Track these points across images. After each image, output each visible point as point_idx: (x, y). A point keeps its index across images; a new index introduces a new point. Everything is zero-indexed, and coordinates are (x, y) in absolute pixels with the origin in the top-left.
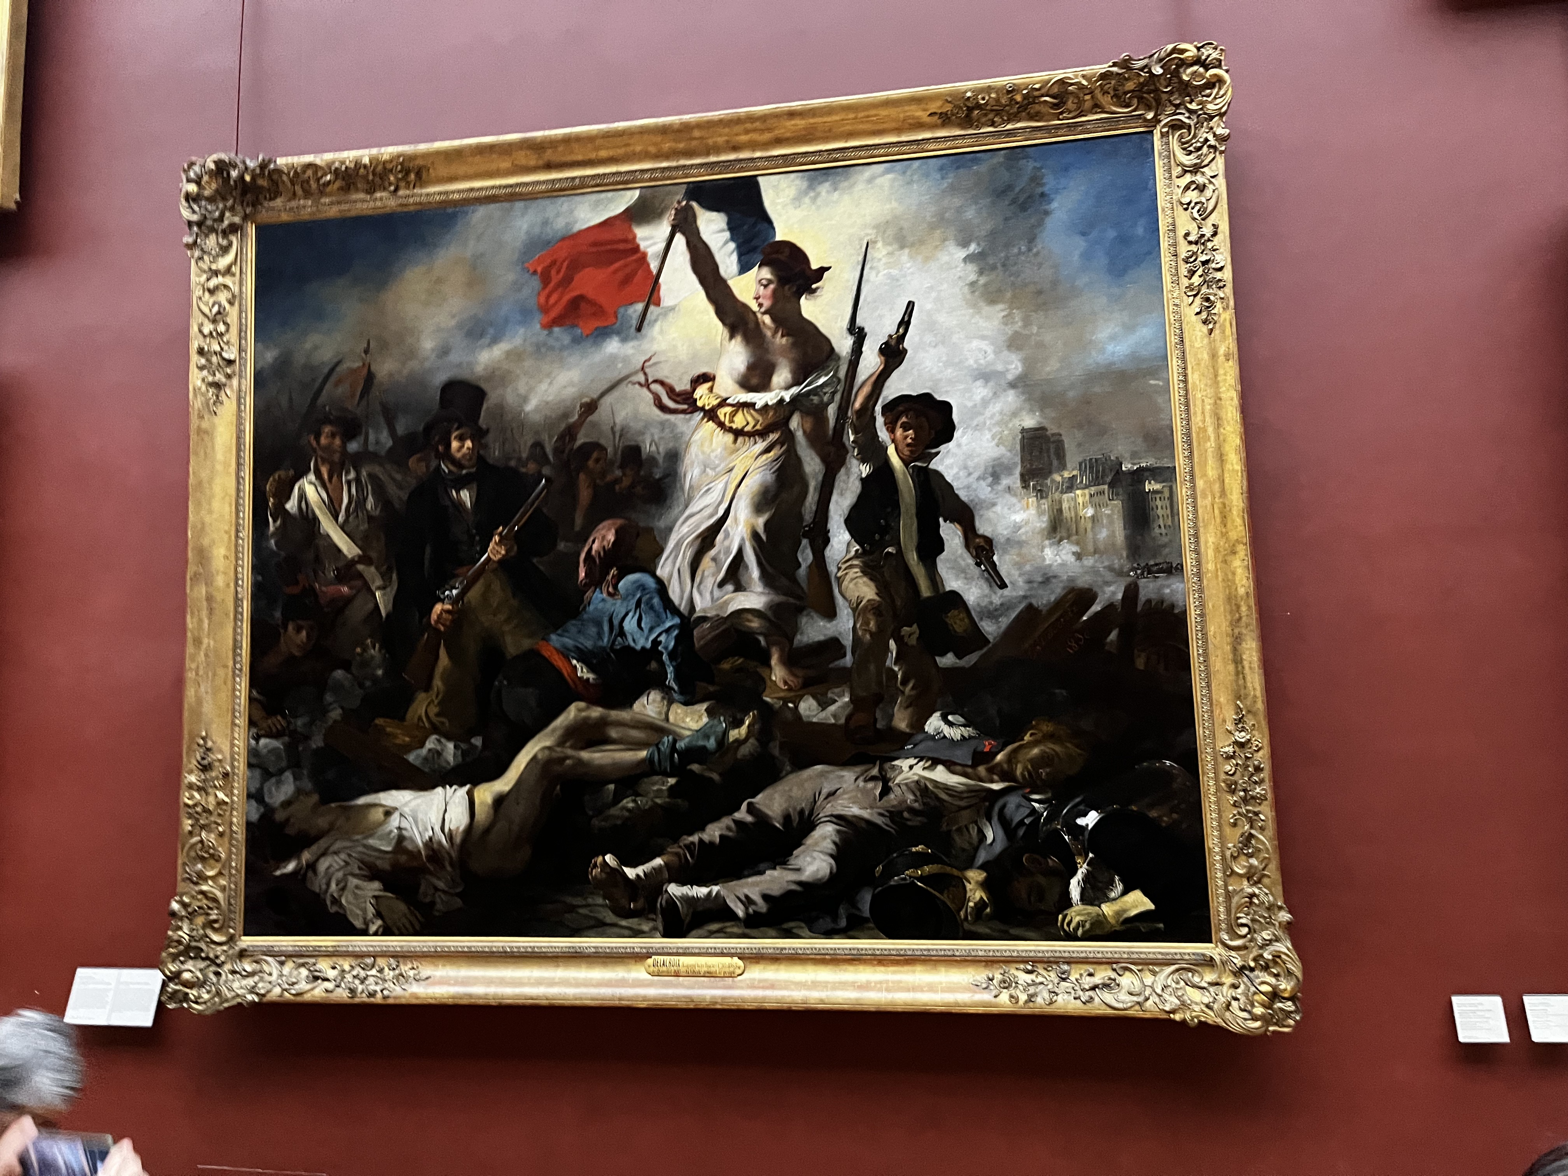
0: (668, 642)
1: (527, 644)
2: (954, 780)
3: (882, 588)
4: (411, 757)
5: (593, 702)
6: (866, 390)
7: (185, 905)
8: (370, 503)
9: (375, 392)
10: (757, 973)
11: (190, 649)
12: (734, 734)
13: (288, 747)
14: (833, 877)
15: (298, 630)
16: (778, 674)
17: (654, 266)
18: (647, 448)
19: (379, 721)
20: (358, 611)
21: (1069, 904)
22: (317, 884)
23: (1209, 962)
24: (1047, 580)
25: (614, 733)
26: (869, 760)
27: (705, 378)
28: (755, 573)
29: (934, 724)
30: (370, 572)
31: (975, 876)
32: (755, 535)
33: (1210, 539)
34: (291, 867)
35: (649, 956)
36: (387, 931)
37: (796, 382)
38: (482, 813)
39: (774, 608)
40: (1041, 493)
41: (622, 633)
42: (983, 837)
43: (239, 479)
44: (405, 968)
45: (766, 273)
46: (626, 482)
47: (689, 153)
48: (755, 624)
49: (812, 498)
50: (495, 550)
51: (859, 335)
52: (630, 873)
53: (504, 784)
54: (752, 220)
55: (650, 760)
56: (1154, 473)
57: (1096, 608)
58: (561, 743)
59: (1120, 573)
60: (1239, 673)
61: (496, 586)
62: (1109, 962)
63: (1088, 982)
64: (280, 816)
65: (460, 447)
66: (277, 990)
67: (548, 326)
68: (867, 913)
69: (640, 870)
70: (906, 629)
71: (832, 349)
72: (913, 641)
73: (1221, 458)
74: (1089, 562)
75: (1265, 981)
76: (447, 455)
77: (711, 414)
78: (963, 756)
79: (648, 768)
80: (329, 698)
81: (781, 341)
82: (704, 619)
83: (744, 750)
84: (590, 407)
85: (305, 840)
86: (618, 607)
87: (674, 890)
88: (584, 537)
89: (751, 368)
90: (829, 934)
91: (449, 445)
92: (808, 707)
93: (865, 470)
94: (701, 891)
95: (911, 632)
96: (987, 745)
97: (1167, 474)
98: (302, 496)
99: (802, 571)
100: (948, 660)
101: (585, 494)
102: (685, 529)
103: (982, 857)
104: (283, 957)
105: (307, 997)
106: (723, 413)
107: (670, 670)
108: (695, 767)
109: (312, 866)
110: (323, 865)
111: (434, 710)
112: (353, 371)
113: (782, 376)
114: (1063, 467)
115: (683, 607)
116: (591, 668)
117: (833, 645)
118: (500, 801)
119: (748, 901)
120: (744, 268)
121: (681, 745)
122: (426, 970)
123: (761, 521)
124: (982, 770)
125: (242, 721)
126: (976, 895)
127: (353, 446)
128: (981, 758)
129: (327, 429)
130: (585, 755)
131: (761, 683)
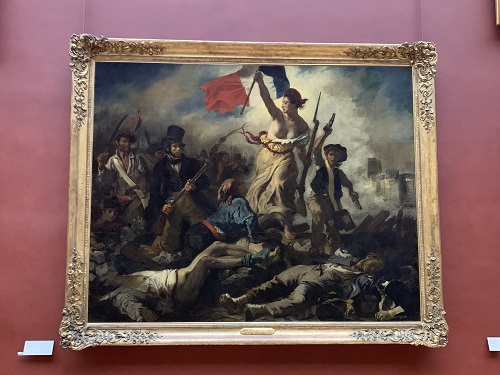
0: (249, 222)
1: (198, 220)
2: (344, 271)
3: (322, 207)
4: (154, 259)
5: (222, 241)
6: (319, 141)
7: (68, 311)
8: (140, 167)
9: (142, 126)
10: (279, 333)
11: (70, 217)
12: (271, 254)
13: (106, 255)
14: (304, 302)
15: (110, 212)
16: (287, 234)
17: (247, 92)
18: (243, 155)
19: (142, 246)
20: (133, 206)
21: (378, 310)
22: (117, 303)
23: (421, 327)
24: (375, 207)
25: (229, 252)
26: (317, 264)
27: (264, 133)
28: (280, 200)
29: (338, 252)
30: (139, 192)
31: (350, 301)
32: (280, 187)
33: (425, 197)
34: (106, 298)
35: (241, 327)
36: (144, 321)
37: (295, 137)
38: (181, 280)
39: (287, 212)
40: (374, 180)
41: (233, 218)
42: (352, 289)
43: (88, 155)
44: (152, 333)
45: (286, 99)
46: (235, 166)
47: (261, 55)
48: (279, 217)
49: (300, 176)
50: (188, 187)
51: (317, 123)
52: (234, 300)
53: (189, 269)
54: (281, 80)
55: (242, 262)
56: (409, 175)
57: (390, 217)
58: (211, 255)
59: (398, 207)
60: (433, 239)
61: (188, 200)
62: (391, 328)
63: (385, 334)
64: (102, 279)
65: (175, 149)
66: (105, 341)
67: (209, 110)
68: (314, 313)
69: (238, 299)
70: (330, 222)
71: (308, 127)
72: (332, 225)
73: (430, 172)
74: (388, 202)
75: (438, 332)
76: (170, 152)
77: (266, 145)
78: (347, 263)
79: (242, 265)
80: (122, 237)
81: (290, 122)
82: (261, 215)
83: (274, 259)
84: (223, 139)
85: (112, 288)
86: (231, 209)
87: (250, 306)
88: (219, 184)
89: (280, 130)
90: (302, 320)
91: (170, 149)
92: (296, 246)
93: (318, 168)
94: (259, 306)
95: (332, 222)
96: (355, 260)
97: (413, 176)
98: (112, 163)
99: (296, 200)
100: (343, 232)
101: (221, 169)
102: (256, 184)
103: (352, 295)
104: (105, 330)
105: (117, 344)
106: (271, 145)
107: (250, 231)
108: (257, 264)
109: (115, 297)
110: (119, 297)
111: (163, 242)
112: (133, 119)
113: (290, 134)
114: (381, 171)
115: (255, 210)
116: (222, 230)
117: (305, 226)
118: (187, 275)
119: (275, 309)
120: (279, 97)
121: (253, 257)
122: (160, 334)
123: (282, 183)
124: (353, 267)
125: (88, 244)
126: (350, 307)
127: (133, 146)
128: (352, 264)
129: (123, 139)
130: (219, 259)
131: (281, 237)
